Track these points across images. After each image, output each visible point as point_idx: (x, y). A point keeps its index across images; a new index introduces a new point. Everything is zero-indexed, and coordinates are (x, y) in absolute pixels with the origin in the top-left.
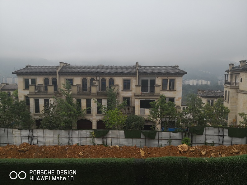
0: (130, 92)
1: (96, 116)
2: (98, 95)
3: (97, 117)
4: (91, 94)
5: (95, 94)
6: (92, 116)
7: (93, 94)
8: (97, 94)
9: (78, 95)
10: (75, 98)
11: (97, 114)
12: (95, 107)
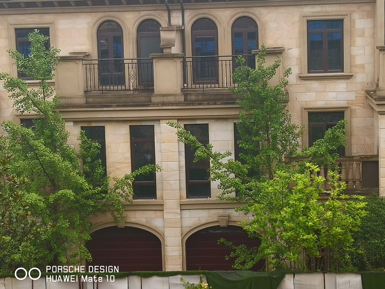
0: (341, 85)
1: (183, 207)
2: (187, 102)
3: (186, 214)
4: (154, 99)
5: (171, 99)
6: (160, 208)
7: (165, 99)
8: (182, 99)
9: (88, 105)
10: (76, 122)
11: (186, 200)
12: (174, 165)
